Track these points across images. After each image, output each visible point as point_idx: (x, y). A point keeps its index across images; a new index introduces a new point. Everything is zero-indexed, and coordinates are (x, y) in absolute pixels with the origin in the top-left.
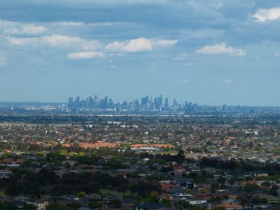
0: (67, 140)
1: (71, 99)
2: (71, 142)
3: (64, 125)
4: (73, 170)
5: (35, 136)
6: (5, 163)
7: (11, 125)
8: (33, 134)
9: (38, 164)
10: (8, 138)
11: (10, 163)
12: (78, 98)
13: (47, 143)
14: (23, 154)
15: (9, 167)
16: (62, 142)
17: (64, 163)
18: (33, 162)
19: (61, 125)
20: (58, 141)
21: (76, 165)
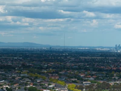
0: (114, 66)
1: (116, 45)
2: (116, 67)
3: (113, 58)
4: (117, 81)
5: (101, 63)
6: (88, 78)
7: (90, 58)
8: (100, 63)
9: (102, 78)
10: (89, 64)
11: (90, 78)
12: (120, 45)
13: (106, 67)
14: (95, 73)
15: (89, 80)
16: (112, 67)
17: (113, 78)
18: (100, 78)
19: (112, 58)
20: (110, 66)
21: (118, 79)
